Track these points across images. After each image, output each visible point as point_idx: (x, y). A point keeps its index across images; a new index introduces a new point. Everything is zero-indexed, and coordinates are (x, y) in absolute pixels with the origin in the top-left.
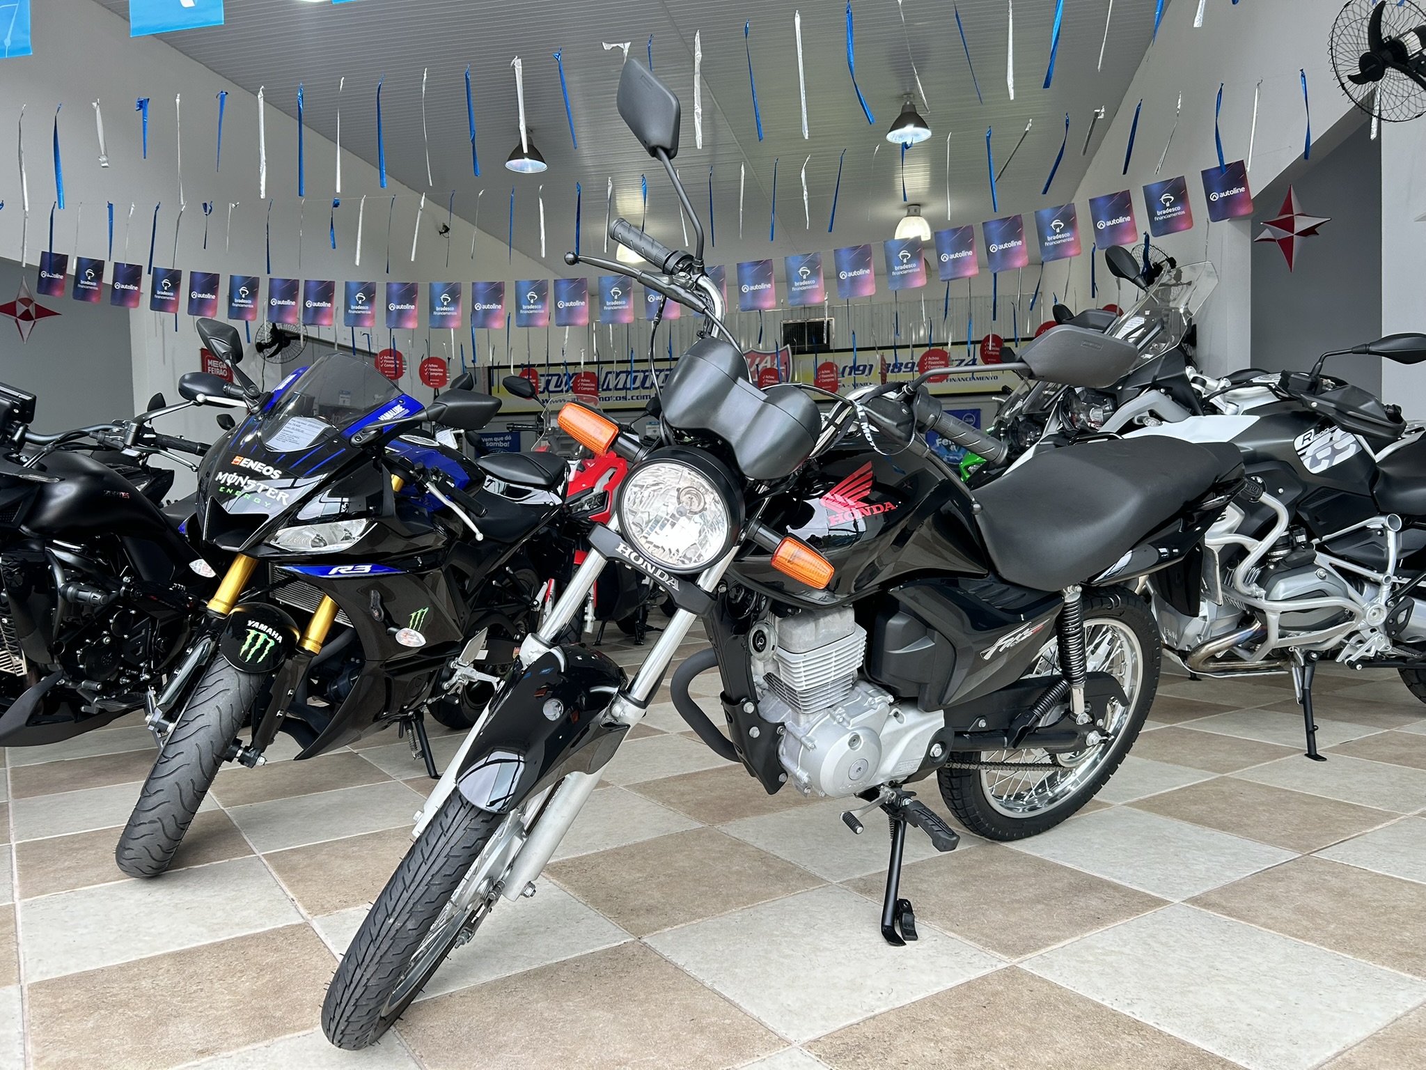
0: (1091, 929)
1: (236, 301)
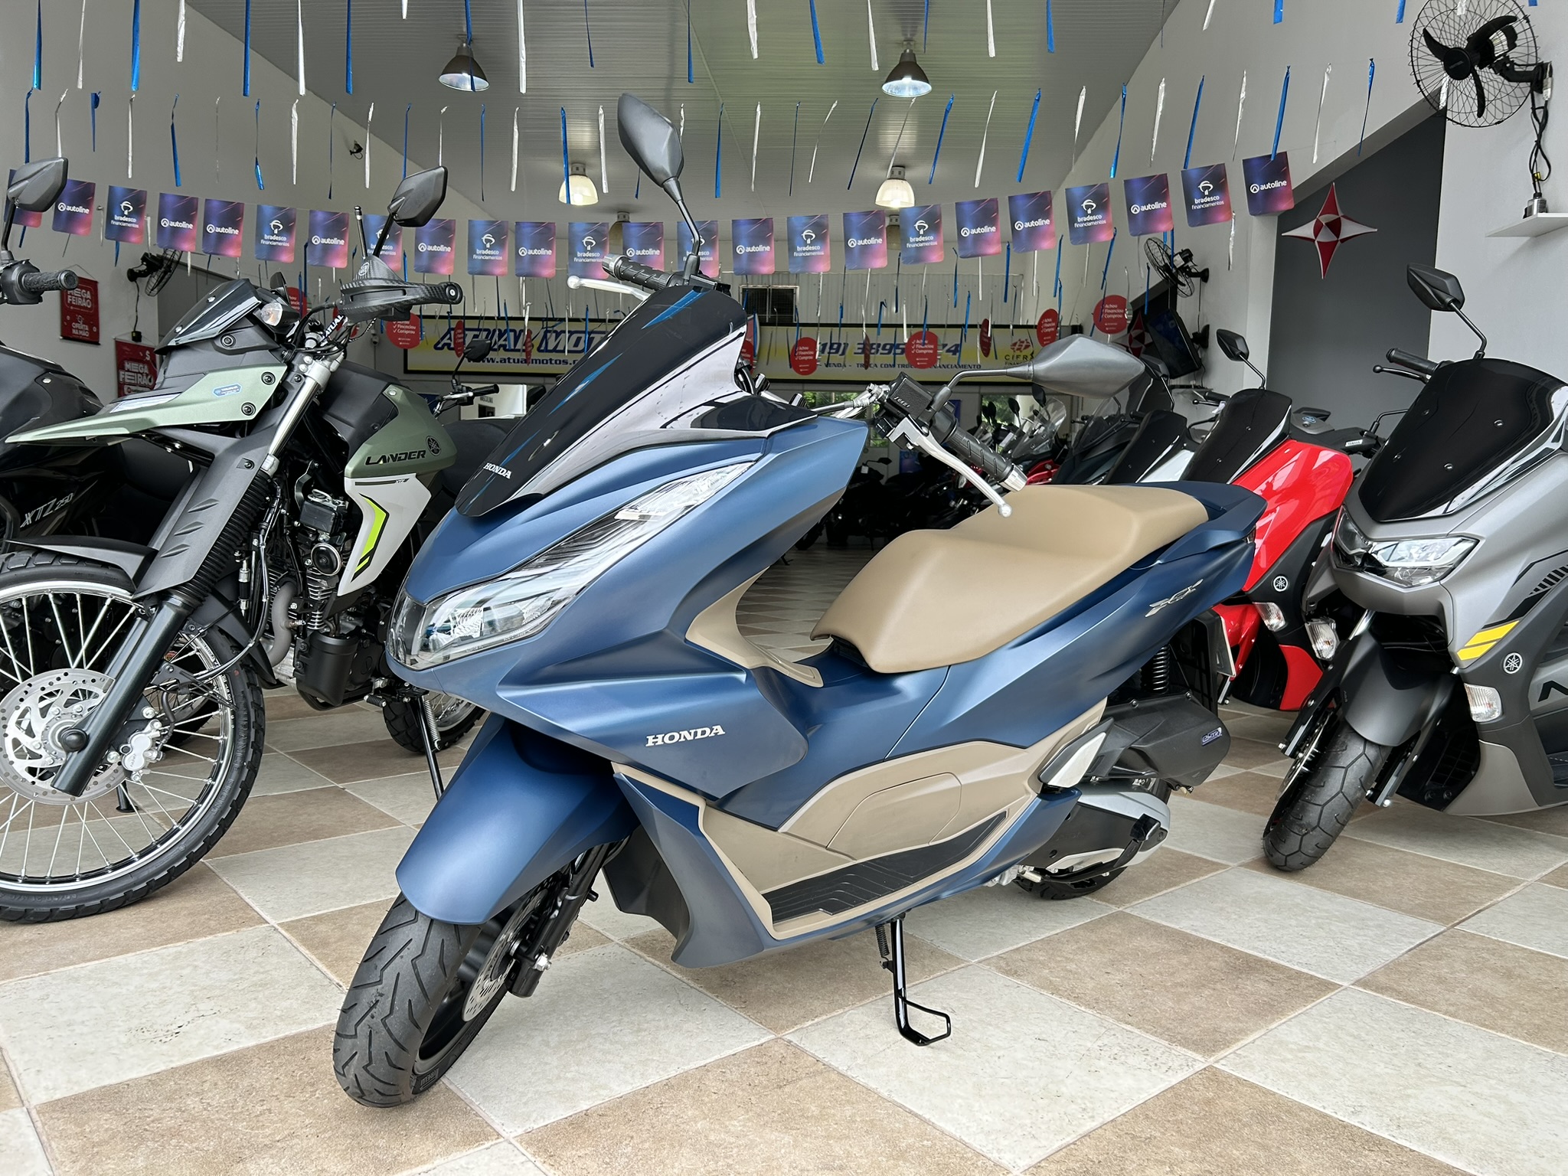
0: (1273, 1020)
1: (116, 218)
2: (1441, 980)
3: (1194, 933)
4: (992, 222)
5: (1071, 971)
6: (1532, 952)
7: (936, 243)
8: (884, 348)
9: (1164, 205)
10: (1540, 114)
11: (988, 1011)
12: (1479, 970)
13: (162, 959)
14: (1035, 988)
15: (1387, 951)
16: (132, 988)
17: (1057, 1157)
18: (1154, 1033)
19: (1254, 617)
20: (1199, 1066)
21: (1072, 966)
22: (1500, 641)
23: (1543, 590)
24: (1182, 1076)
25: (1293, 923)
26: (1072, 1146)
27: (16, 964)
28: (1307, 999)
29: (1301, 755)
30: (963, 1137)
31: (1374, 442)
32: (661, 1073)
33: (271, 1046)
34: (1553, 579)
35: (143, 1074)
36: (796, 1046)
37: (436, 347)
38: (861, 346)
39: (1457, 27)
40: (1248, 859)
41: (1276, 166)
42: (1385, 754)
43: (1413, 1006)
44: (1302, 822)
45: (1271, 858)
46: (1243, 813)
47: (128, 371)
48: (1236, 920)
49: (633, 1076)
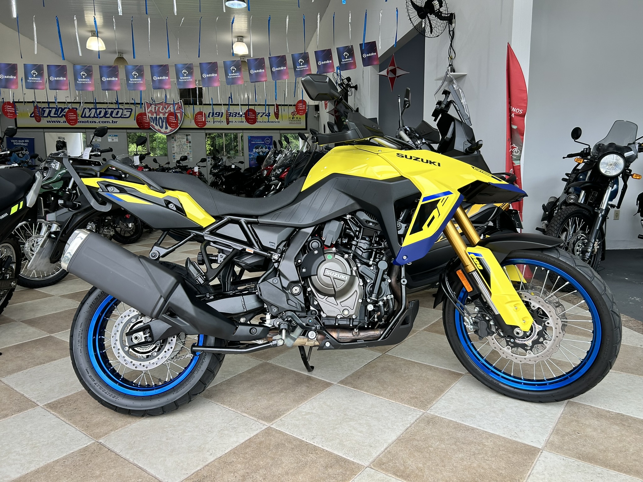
0: (302, 403)
7: (239, 76)
9: (331, 61)
10: (451, 33)
12: (385, 371)
15: (357, 367)
17: (192, 477)
18: (253, 415)
20: (264, 428)
24: (255, 433)
26: (199, 471)
28: (318, 392)
30: (156, 475)
32: (37, 466)
36: (103, 445)
37: (30, 116)
41: (372, 47)
43: (355, 389)
49: (23, 469)
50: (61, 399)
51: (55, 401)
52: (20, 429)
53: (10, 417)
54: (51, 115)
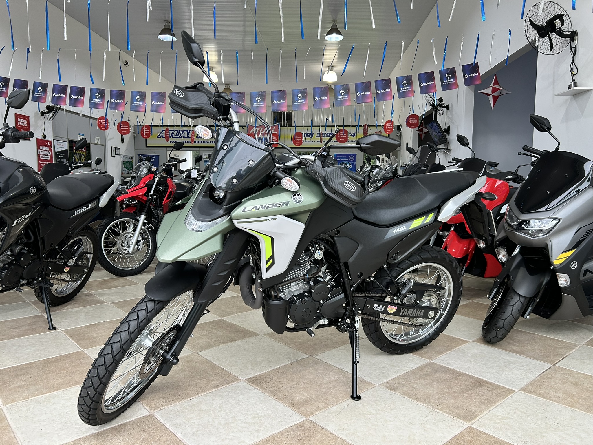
0: (491, 406)
1: (36, 93)
2: (552, 387)
3: (459, 370)
4: (369, 90)
5: (414, 388)
6: (584, 375)
7: (348, 98)
8: (327, 135)
9: (433, 83)
10: (573, 50)
11: (385, 405)
12: (566, 383)
13: (71, 392)
14: (401, 395)
15: (531, 376)
16: (61, 405)
18: (447, 413)
19: (474, 243)
20: (465, 427)
21: (415, 386)
22: (569, 257)
23: (584, 238)
24: (459, 431)
25: (495, 365)
27: (16, 396)
28: (503, 397)
29: (495, 299)
31: (517, 177)
32: (264, 435)
33: (116, 429)
34: (588, 233)
35: (68, 442)
36: (314, 422)
37: (158, 137)
38: (319, 134)
39: (542, 18)
40: (476, 338)
41: (474, 68)
42: (527, 300)
43: (543, 399)
44: (497, 326)
45: (485, 339)
46: (472, 319)
47: (41, 150)
48: (474, 364)
49: (254, 437)
50: (257, 375)
51: (253, 377)
52: (234, 399)
53: (221, 388)
54: (174, 136)
